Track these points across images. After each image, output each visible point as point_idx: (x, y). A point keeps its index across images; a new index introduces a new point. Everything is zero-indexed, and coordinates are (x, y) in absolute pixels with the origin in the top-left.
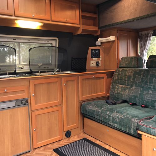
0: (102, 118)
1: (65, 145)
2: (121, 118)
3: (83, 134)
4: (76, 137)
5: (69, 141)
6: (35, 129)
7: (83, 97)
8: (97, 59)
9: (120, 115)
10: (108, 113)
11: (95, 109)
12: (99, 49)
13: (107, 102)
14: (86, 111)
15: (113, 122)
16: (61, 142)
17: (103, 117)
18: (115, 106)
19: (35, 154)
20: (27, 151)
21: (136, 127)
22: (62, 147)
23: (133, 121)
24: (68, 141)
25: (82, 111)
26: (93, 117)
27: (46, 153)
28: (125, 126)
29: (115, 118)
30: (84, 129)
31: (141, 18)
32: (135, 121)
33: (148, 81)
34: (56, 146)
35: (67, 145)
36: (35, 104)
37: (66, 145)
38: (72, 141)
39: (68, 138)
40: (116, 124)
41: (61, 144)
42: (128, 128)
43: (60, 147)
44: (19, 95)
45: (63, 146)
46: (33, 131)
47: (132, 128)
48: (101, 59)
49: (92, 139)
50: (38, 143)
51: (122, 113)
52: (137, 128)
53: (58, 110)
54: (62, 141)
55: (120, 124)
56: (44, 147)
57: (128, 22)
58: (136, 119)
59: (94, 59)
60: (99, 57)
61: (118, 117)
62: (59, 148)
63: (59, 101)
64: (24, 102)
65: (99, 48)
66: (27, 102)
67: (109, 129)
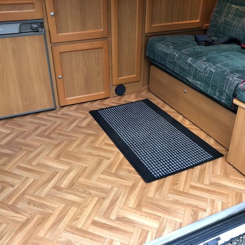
0: (178, 69)
1: (111, 107)
2: (210, 71)
3: (146, 93)
4: (133, 96)
5: (120, 101)
6: (60, 77)
7: (153, 25)
9: (210, 66)
10: (189, 60)
11: (169, 50)
13: (196, 40)
14: (154, 53)
15: (194, 77)
16: (106, 102)
17: (181, 66)
18: (210, 47)
19: (62, 114)
20: (48, 107)
21: (232, 92)
22: (105, 109)
23: (231, 79)
24: (118, 101)
25: (147, 53)
26: (163, 65)
27: (78, 115)
28: (214, 87)
29: (200, 71)
30: (149, 84)
32: (234, 79)
34: (96, 106)
35: (115, 107)
36: (57, 33)
37: (113, 107)
38: (125, 101)
39: (120, 97)
40: (200, 81)
41: (106, 105)
42: (218, 91)
43: (102, 109)
44: (25, 11)
45: (107, 108)
46: (57, 78)
47: (225, 92)
49: (158, 103)
50: (67, 99)
51: (214, 63)
52: (234, 93)
53: (102, 48)
54: (108, 100)
55: (207, 83)
56: (77, 105)
58: (237, 77)
61: (206, 69)
62: (99, 110)
63: (104, 30)
64: (35, 26)
66: (42, 27)
67: (186, 89)
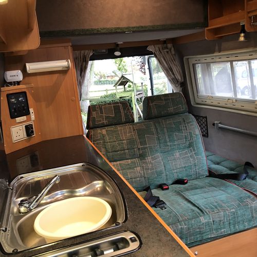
8: (24, 118)
12: (25, 93)
31: (144, 29)
33: (168, 140)
48: (33, 116)
57: (116, 33)
59: (18, 119)
60: (28, 113)
65: (23, 90)
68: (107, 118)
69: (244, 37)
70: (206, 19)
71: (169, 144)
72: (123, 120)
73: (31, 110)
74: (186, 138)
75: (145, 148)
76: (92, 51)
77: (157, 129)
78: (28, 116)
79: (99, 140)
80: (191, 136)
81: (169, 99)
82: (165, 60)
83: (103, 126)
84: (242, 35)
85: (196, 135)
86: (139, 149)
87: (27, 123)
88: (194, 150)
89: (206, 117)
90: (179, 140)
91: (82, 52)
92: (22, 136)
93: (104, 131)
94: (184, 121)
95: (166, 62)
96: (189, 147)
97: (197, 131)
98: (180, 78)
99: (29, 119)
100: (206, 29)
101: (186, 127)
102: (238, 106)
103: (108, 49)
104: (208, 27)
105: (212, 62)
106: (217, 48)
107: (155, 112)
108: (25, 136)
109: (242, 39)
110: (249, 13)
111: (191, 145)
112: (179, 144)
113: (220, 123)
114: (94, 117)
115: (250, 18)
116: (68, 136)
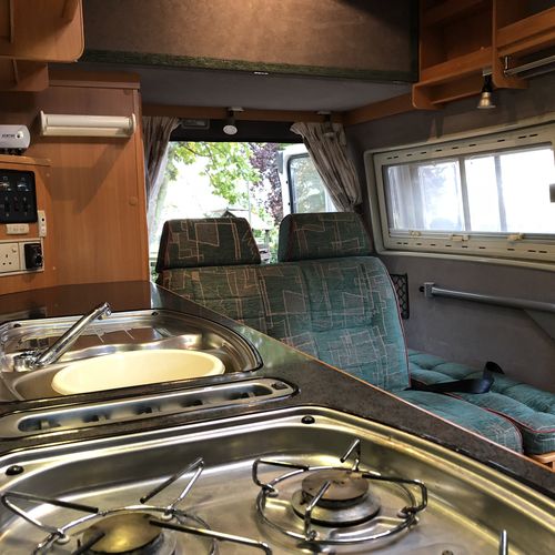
12: (31, 174)
31: (293, 71)
57: (236, 70)
59: (12, 228)
65: (28, 168)
68: (203, 248)
69: (490, 99)
70: (415, 66)
71: (330, 313)
72: (238, 255)
73: (41, 214)
74: (366, 306)
75: (280, 318)
76: (176, 120)
77: (306, 280)
78: (32, 225)
79: (184, 291)
80: (377, 302)
81: (334, 223)
82: (325, 154)
83: (193, 265)
84: (486, 95)
85: (388, 300)
86: (267, 319)
87: (30, 241)
88: (382, 331)
89: (406, 276)
90: (351, 307)
91: (157, 119)
92: (15, 266)
93: (195, 275)
94: (364, 270)
95: (328, 159)
96: (372, 324)
97: (390, 293)
98: (354, 196)
99: (35, 232)
100: (414, 86)
101: (367, 281)
102: (473, 247)
103: (212, 120)
104: (418, 81)
105: (422, 161)
106: (433, 129)
107: (304, 245)
108: (23, 266)
109: (485, 103)
110: (499, 49)
111: (375, 321)
112: (351, 317)
113: (434, 286)
114: (176, 245)
115: (502, 59)
116: (115, 280)
